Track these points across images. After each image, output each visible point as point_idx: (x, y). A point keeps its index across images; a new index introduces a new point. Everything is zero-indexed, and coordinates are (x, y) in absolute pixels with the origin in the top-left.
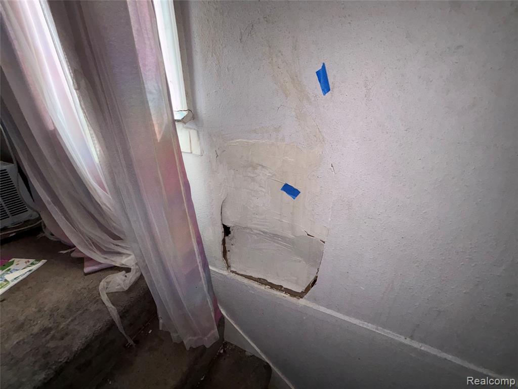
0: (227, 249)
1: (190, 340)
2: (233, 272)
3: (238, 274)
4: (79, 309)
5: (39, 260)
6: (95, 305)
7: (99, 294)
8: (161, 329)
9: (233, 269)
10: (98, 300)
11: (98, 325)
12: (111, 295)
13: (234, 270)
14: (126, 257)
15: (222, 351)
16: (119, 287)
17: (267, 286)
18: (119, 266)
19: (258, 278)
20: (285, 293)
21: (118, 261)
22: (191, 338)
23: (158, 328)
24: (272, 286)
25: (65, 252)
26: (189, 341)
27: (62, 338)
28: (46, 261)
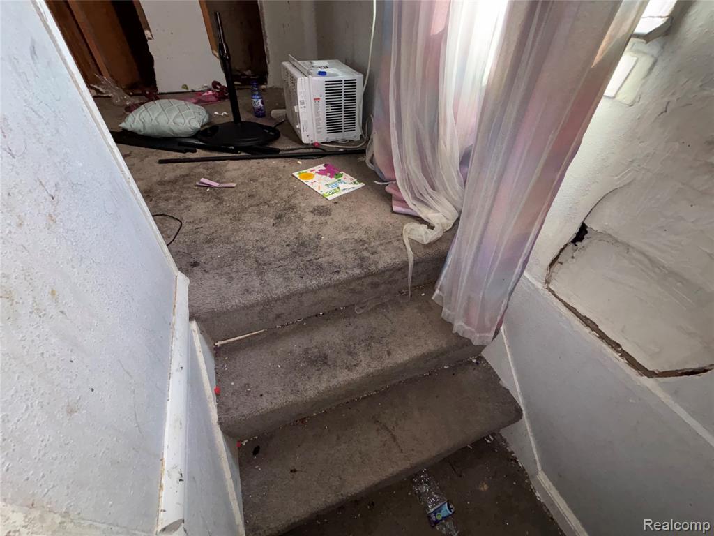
0: (559, 260)
1: (461, 326)
2: (550, 290)
3: (556, 297)
4: (385, 239)
5: (360, 181)
6: (398, 243)
7: (402, 235)
8: (433, 298)
9: (551, 287)
10: (400, 238)
11: (397, 260)
12: (412, 241)
13: (552, 289)
14: (433, 213)
15: (474, 361)
16: (420, 237)
17: (594, 332)
18: (423, 217)
19: (585, 317)
20: (621, 356)
21: (424, 213)
22: (463, 324)
23: (432, 296)
24: (603, 336)
25: (378, 183)
26: (459, 325)
27: (372, 254)
28: (364, 184)
